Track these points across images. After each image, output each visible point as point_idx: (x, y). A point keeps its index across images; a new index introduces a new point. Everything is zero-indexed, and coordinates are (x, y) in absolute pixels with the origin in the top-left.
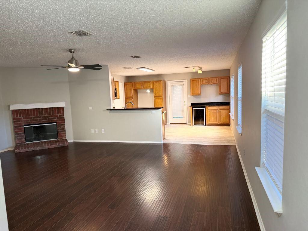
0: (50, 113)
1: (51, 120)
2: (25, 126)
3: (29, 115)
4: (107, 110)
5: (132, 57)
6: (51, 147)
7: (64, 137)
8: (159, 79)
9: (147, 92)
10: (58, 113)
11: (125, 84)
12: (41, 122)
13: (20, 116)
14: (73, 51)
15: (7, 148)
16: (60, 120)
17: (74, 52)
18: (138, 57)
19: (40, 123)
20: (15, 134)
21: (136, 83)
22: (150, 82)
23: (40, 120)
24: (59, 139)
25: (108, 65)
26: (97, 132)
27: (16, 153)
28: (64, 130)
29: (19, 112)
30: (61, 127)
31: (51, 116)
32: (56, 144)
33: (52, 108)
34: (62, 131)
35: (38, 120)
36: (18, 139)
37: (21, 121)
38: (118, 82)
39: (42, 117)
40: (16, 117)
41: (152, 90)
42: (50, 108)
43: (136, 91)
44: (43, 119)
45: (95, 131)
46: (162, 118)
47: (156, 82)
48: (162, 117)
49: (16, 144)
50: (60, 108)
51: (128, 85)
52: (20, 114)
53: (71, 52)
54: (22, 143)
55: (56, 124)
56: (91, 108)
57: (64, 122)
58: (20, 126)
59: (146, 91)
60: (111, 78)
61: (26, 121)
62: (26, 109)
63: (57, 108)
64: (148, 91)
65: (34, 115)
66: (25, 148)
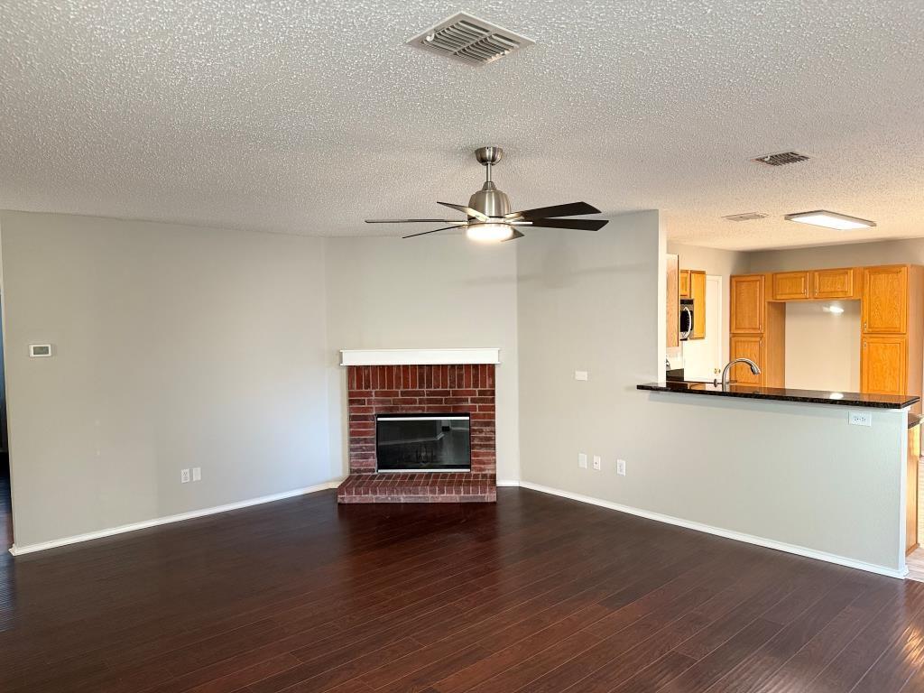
0: (453, 382)
1: (454, 407)
2: (379, 419)
3: (390, 386)
4: (640, 387)
5: (762, 160)
6: (440, 500)
7: (491, 466)
8: (893, 260)
9: (829, 314)
10: (476, 385)
11: (735, 281)
12: (423, 409)
13: (367, 387)
14: (489, 154)
15: (328, 481)
16: (481, 409)
17: (494, 159)
18: (794, 160)
19: (420, 412)
20: (352, 441)
21: (778, 276)
22: (845, 271)
23: (420, 403)
24: (473, 472)
25: (655, 212)
26: (598, 467)
27: (339, 504)
28: (490, 444)
29: (366, 372)
30: (481, 431)
31: (455, 393)
32: (458, 492)
33: (460, 366)
34: (486, 446)
35: (414, 402)
36: (356, 455)
37: (369, 402)
38: (703, 273)
39: (428, 395)
40: (355, 390)
41: (854, 307)
42: (453, 366)
43: (780, 309)
44: (430, 401)
45: (591, 463)
46: (910, 449)
47: (875, 270)
48: (910, 440)
49: (352, 471)
50: (483, 366)
51: (744, 286)
52: (368, 381)
53: (483, 161)
54: (365, 471)
55: (467, 418)
56: (582, 375)
57: (493, 416)
58: (365, 418)
59: (826, 309)
60: (665, 260)
61: (382, 402)
62: (383, 366)
63: (475, 366)
64: (836, 309)
65: (406, 386)
66: (366, 493)
